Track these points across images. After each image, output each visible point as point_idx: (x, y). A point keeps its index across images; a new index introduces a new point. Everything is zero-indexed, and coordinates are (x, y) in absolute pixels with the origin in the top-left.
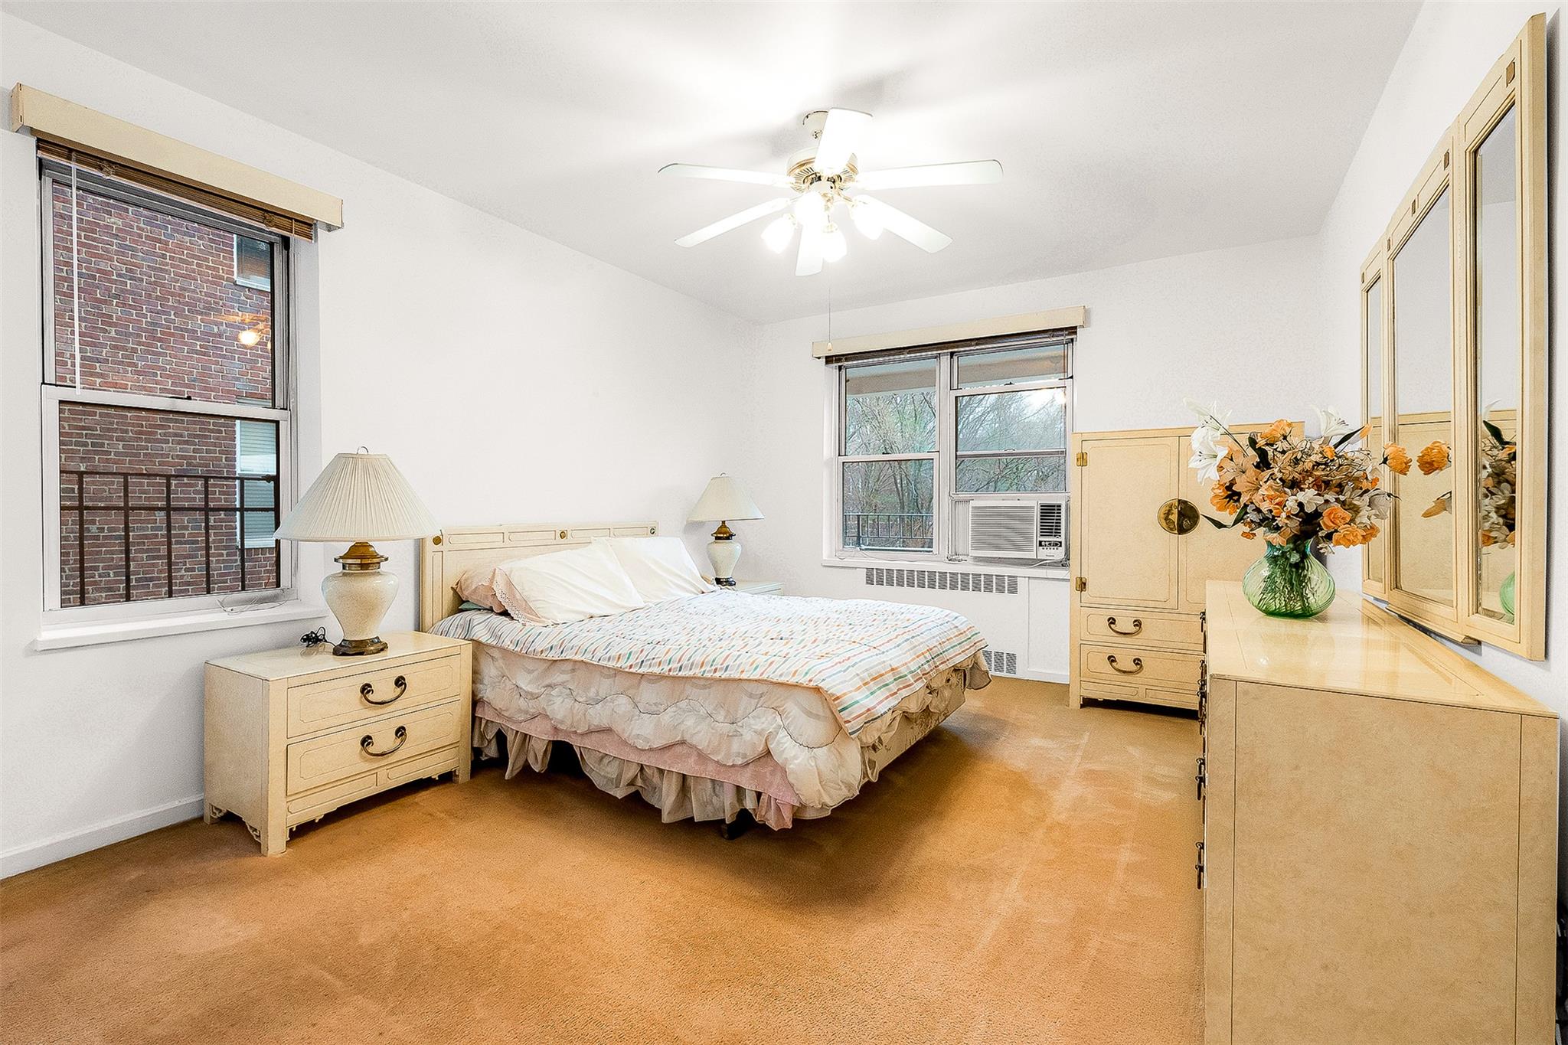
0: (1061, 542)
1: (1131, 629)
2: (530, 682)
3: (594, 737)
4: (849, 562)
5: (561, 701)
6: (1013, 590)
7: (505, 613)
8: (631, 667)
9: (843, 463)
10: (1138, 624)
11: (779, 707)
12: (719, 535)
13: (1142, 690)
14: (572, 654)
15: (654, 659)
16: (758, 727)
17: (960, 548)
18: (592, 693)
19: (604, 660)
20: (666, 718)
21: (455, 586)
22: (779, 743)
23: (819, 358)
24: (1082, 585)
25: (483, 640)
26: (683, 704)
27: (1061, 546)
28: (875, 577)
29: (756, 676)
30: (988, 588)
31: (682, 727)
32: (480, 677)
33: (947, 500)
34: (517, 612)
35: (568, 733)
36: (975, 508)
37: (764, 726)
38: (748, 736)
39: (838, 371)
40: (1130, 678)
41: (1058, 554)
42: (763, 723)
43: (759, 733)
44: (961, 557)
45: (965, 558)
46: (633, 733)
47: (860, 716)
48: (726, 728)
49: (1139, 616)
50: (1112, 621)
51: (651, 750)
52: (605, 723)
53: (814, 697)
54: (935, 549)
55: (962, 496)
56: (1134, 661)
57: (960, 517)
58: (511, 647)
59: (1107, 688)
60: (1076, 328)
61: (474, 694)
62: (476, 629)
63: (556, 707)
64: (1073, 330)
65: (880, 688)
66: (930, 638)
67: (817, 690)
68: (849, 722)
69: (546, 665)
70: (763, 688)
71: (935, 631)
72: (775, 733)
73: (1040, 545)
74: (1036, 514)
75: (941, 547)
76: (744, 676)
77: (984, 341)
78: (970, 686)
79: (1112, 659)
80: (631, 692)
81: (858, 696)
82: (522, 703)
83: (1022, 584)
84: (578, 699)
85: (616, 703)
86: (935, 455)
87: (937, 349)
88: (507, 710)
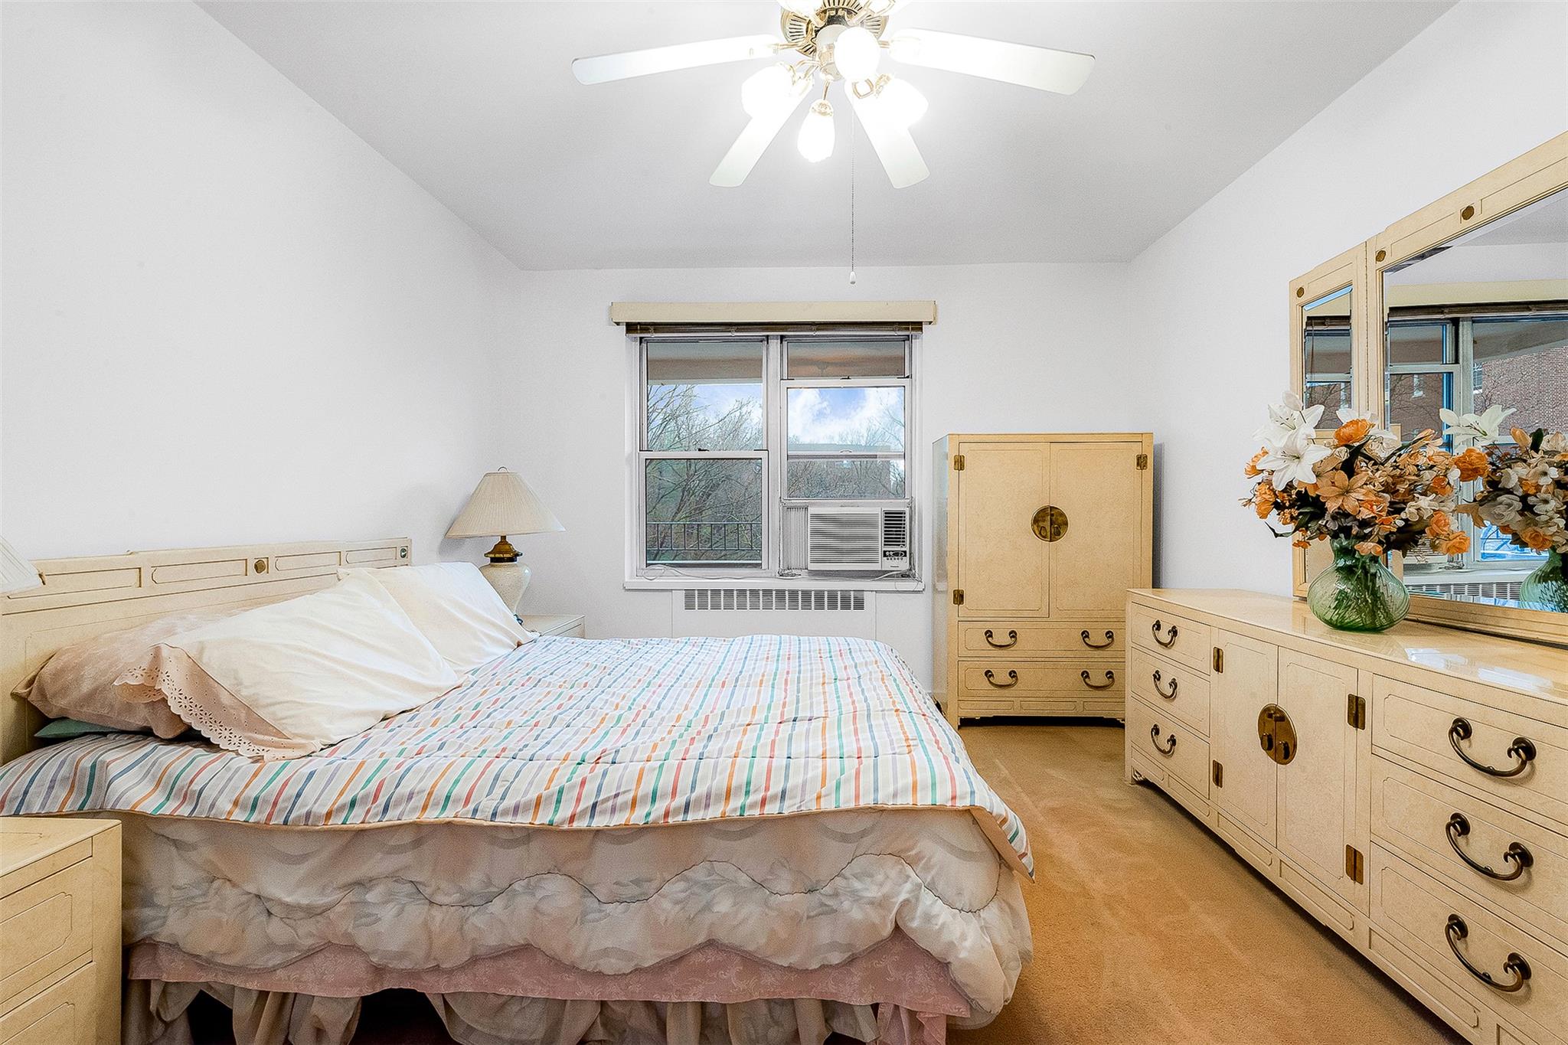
0: (905, 552)
1: (1008, 640)
2: (301, 883)
3: (483, 970)
4: (659, 582)
5: (394, 911)
6: (859, 605)
7: (189, 737)
8: (572, 819)
9: (646, 459)
10: (1013, 634)
11: (908, 850)
12: (497, 556)
13: (1017, 704)
14: (414, 810)
15: (617, 795)
16: (873, 892)
17: (794, 562)
18: (474, 881)
19: (505, 813)
20: (667, 905)
21: (22, 691)
22: (923, 917)
23: (618, 324)
24: (959, 597)
25: (148, 807)
26: (699, 873)
27: (905, 556)
28: (694, 599)
29: (847, 801)
30: (833, 606)
31: (708, 918)
32: (141, 891)
33: (777, 506)
34: (227, 733)
35: (413, 974)
36: (813, 515)
37: (886, 889)
38: (854, 911)
39: (638, 343)
40: (1006, 692)
41: (902, 565)
42: (881, 885)
44: (794, 572)
45: (799, 572)
46: (592, 949)
48: (795, 902)
49: (1014, 627)
50: (989, 634)
51: (638, 970)
52: (517, 937)
53: (958, 823)
54: (764, 562)
55: (795, 502)
56: (1010, 674)
57: (794, 526)
58: (239, 816)
59: (985, 705)
60: (920, 323)
61: (126, 933)
62: (119, 786)
63: (381, 927)
64: (918, 326)
67: (968, 812)
69: (338, 843)
72: (913, 901)
73: (885, 555)
74: (881, 521)
75: (771, 559)
77: (825, 327)
79: (988, 674)
80: (572, 867)
82: (277, 930)
83: (868, 598)
84: (440, 898)
85: (540, 894)
86: (763, 455)
87: (767, 330)
88: (229, 953)
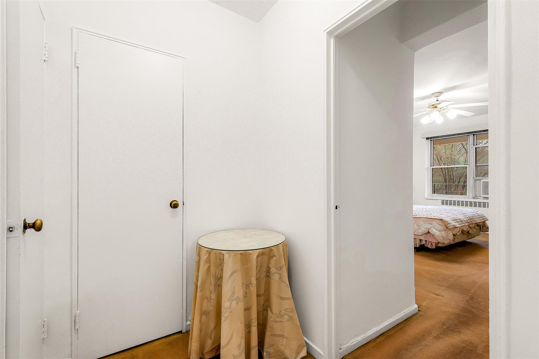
4: (435, 198)
9: (432, 168)
11: (431, 223)
17: (478, 195)
22: (432, 230)
23: (424, 138)
28: (445, 202)
29: (424, 217)
33: (472, 179)
36: (483, 182)
38: (423, 229)
39: (430, 141)
42: (427, 226)
43: (427, 228)
44: (478, 197)
47: (452, 226)
53: (440, 221)
54: (468, 195)
55: (478, 178)
57: (478, 185)
65: (456, 222)
66: (470, 215)
67: (441, 220)
68: (450, 226)
70: (427, 219)
71: (471, 214)
72: (430, 228)
75: (470, 194)
76: (421, 217)
78: (482, 231)
81: (452, 222)
86: (467, 166)
87: (469, 134)
